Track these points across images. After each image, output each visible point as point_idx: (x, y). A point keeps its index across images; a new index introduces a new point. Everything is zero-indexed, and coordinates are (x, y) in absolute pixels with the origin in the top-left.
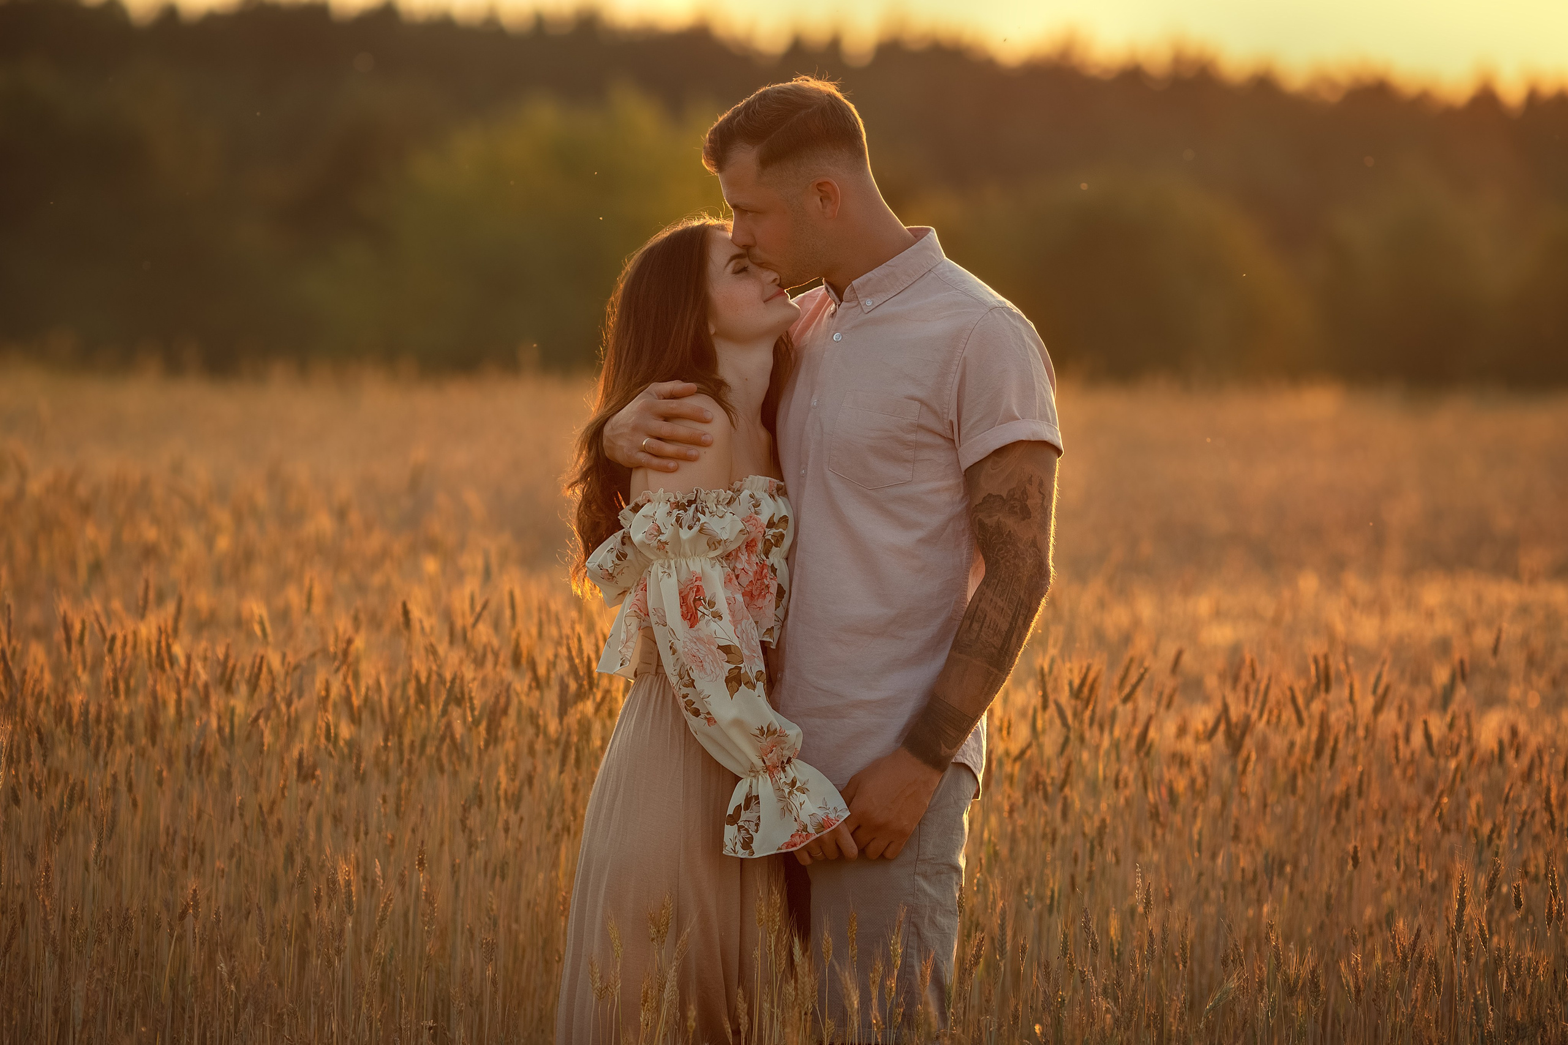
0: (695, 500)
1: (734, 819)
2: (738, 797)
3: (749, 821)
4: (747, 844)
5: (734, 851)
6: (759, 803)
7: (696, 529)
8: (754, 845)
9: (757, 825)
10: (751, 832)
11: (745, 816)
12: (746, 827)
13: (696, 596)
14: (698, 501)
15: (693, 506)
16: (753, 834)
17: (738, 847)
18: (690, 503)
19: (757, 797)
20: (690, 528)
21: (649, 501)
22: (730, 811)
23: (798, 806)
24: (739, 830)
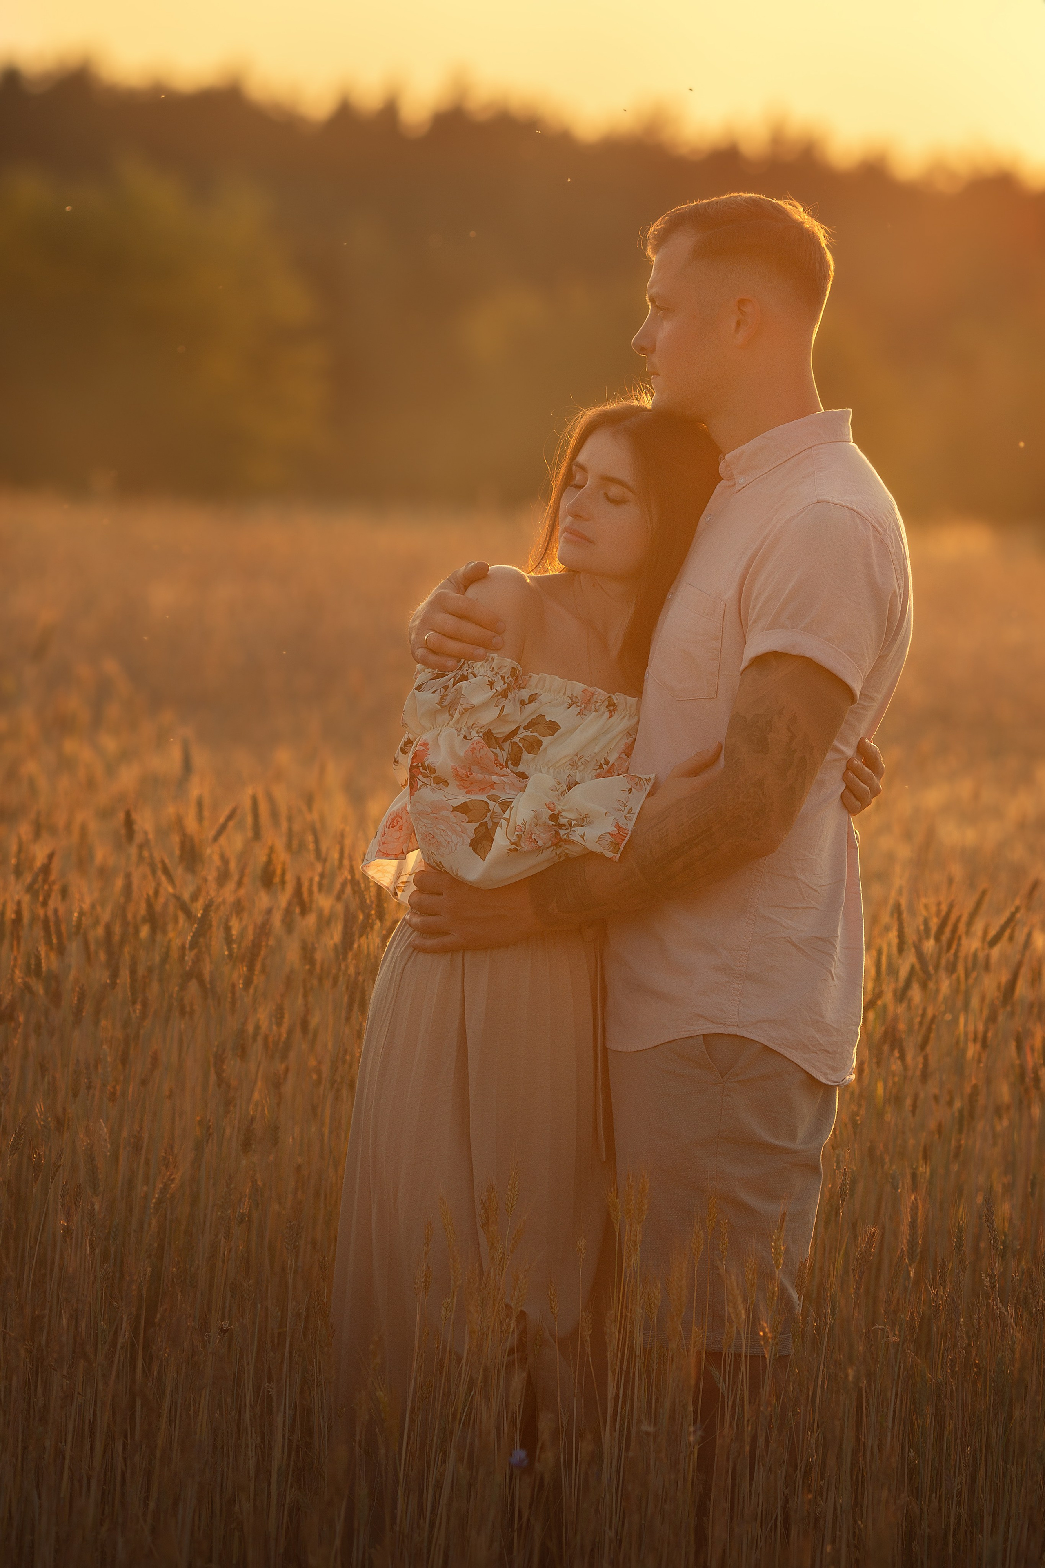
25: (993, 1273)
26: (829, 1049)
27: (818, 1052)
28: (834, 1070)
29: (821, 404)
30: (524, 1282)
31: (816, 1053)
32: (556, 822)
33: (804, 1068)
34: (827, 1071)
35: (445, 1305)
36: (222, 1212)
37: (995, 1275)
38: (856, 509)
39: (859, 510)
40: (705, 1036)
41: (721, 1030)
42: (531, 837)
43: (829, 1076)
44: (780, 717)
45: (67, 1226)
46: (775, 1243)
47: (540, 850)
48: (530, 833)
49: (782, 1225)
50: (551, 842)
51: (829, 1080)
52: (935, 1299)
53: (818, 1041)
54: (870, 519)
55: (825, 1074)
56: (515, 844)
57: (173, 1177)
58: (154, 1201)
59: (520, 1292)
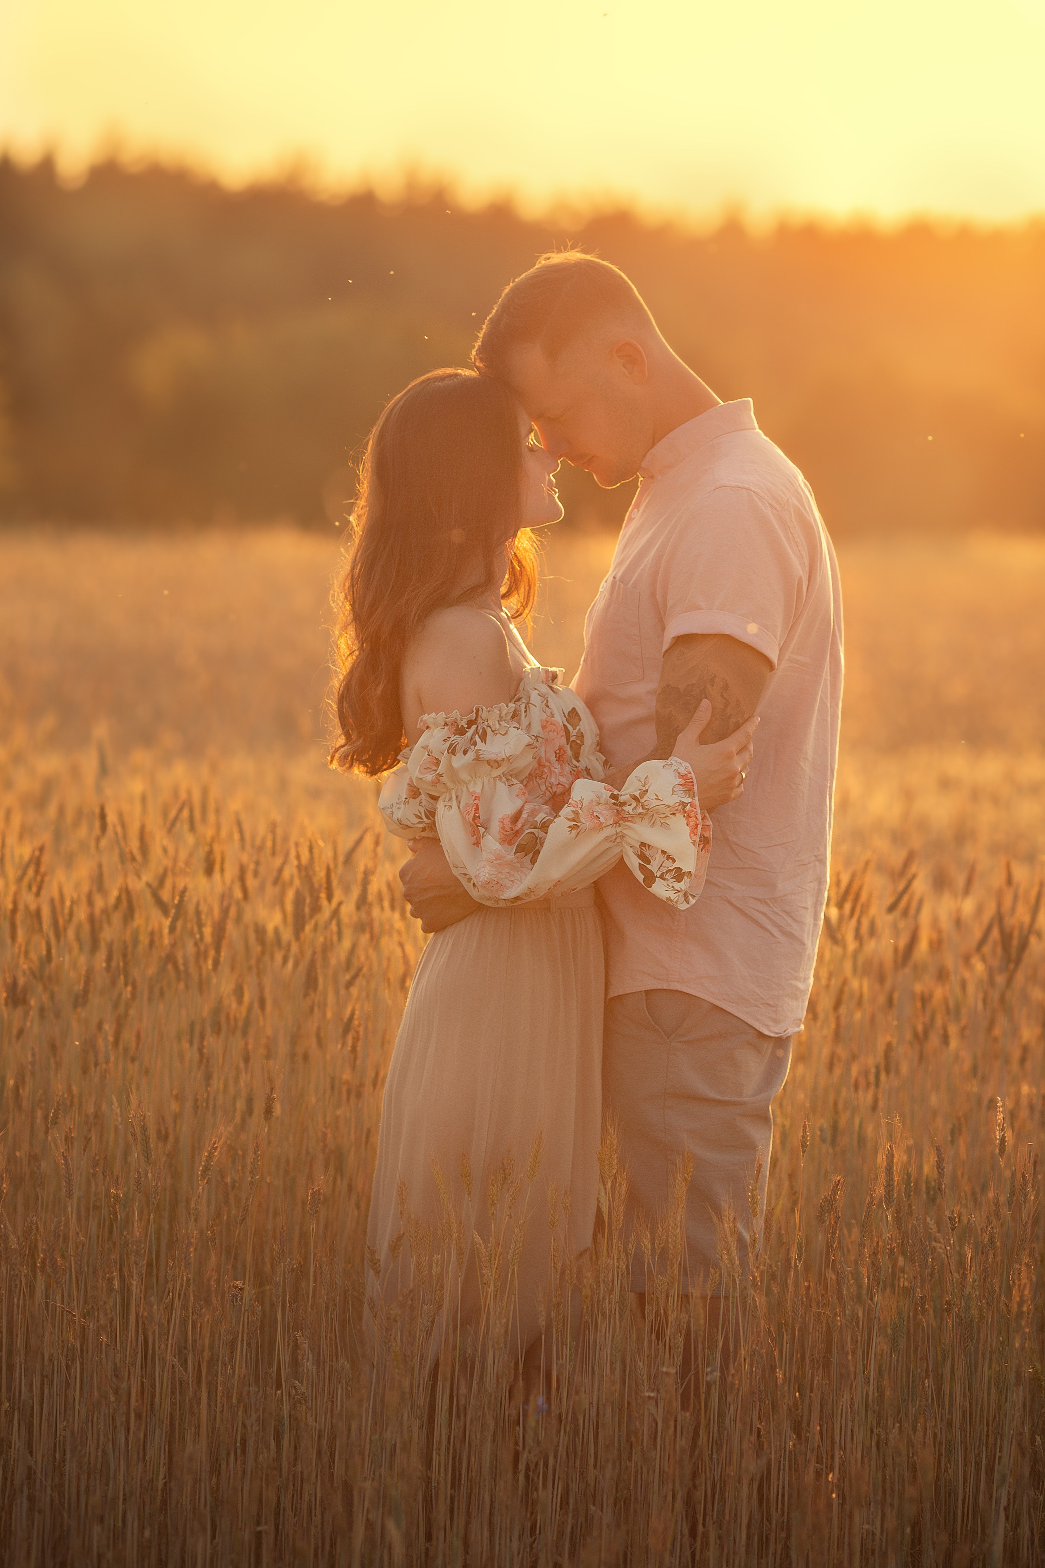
0: (476, 719)
1: (650, 878)
2: (633, 862)
3: (661, 866)
4: (679, 875)
5: (679, 891)
6: (649, 846)
7: (471, 755)
8: (685, 869)
9: (669, 858)
10: (672, 868)
11: (653, 867)
12: (665, 871)
13: (475, 813)
14: (479, 720)
15: (474, 727)
16: (675, 865)
17: (677, 886)
18: (470, 723)
19: (643, 844)
20: (465, 752)
21: (428, 728)
22: (640, 877)
23: (657, 802)
24: (664, 879)
25: (953, 1215)
26: (771, 1003)
27: (760, 1006)
28: (776, 1021)
29: (714, 395)
30: (519, 1235)
31: (759, 1007)
32: (617, 800)
33: (746, 1021)
34: (770, 1023)
35: (436, 1261)
36: (252, 1178)
37: (955, 1218)
38: (753, 489)
39: (756, 490)
40: (647, 992)
41: (665, 986)
42: (592, 815)
43: (772, 1028)
44: (713, 686)
45: (117, 1193)
46: (751, 1193)
47: (600, 827)
48: (591, 811)
49: (758, 1176)
50: (612, 820)
51: (771, 1031)
52: (890, 1242)
53: (758, 995)
54: (766, 498)
55: (767, 1026)
56: (573, 820)
57: (216, 1145)
58: (201, 1168)
59: (516, 1245)
